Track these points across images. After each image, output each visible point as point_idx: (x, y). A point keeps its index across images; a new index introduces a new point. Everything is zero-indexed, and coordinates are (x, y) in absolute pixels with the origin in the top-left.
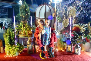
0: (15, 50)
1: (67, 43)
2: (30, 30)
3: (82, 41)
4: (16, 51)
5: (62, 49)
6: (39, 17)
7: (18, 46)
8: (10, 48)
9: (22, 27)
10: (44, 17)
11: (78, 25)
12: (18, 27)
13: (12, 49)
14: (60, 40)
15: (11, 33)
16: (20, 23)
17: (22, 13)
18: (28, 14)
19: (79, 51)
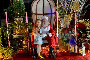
0: (10, 51)
1: (70, 43)
2: (26, 28)
3: (88, 40)
4: (11, 53)
5: (64, 51)
6: (36, 12)
7: (12, 48)
8: (4, 49)
9: (16, 25)
10: (42, 13)
11: (84, 21)
12: (12, 25)
13: (6, 50)
14: (62, 40)
15: (4, 33)
16: (14, 20)
17: (16, 9)
18: (23, 10)
19: (83, 52)
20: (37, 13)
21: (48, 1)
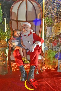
1: (58, 59)
5: (50, 68)
14: (49, 54)
20: (18, 20)
21: (33, 5)
